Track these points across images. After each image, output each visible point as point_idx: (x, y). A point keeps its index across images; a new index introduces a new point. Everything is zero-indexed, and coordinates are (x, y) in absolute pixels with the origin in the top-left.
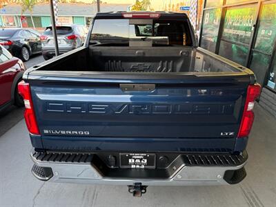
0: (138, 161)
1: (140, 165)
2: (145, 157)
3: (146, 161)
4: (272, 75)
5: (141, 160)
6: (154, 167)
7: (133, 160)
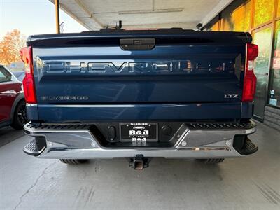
0: (139, 132)
1: (142, 138)
2: (147, 128)
3: (147, 132)
4: (272, 92)
5: (142, 131)
6: (156, 140)
7: (134, 131)
